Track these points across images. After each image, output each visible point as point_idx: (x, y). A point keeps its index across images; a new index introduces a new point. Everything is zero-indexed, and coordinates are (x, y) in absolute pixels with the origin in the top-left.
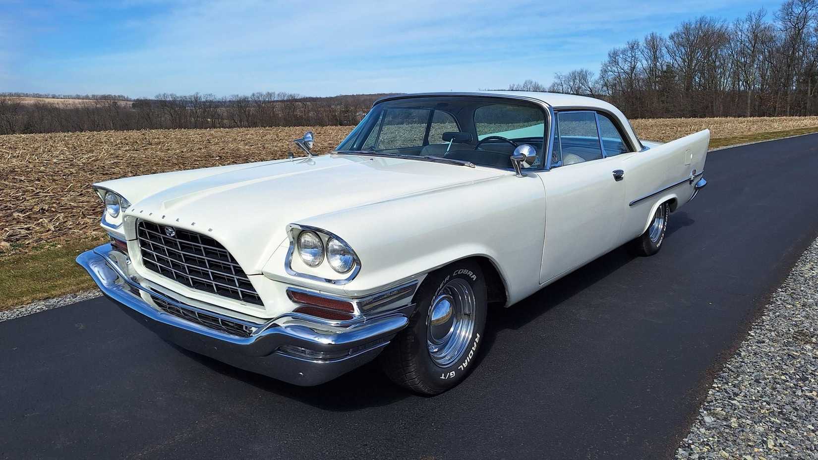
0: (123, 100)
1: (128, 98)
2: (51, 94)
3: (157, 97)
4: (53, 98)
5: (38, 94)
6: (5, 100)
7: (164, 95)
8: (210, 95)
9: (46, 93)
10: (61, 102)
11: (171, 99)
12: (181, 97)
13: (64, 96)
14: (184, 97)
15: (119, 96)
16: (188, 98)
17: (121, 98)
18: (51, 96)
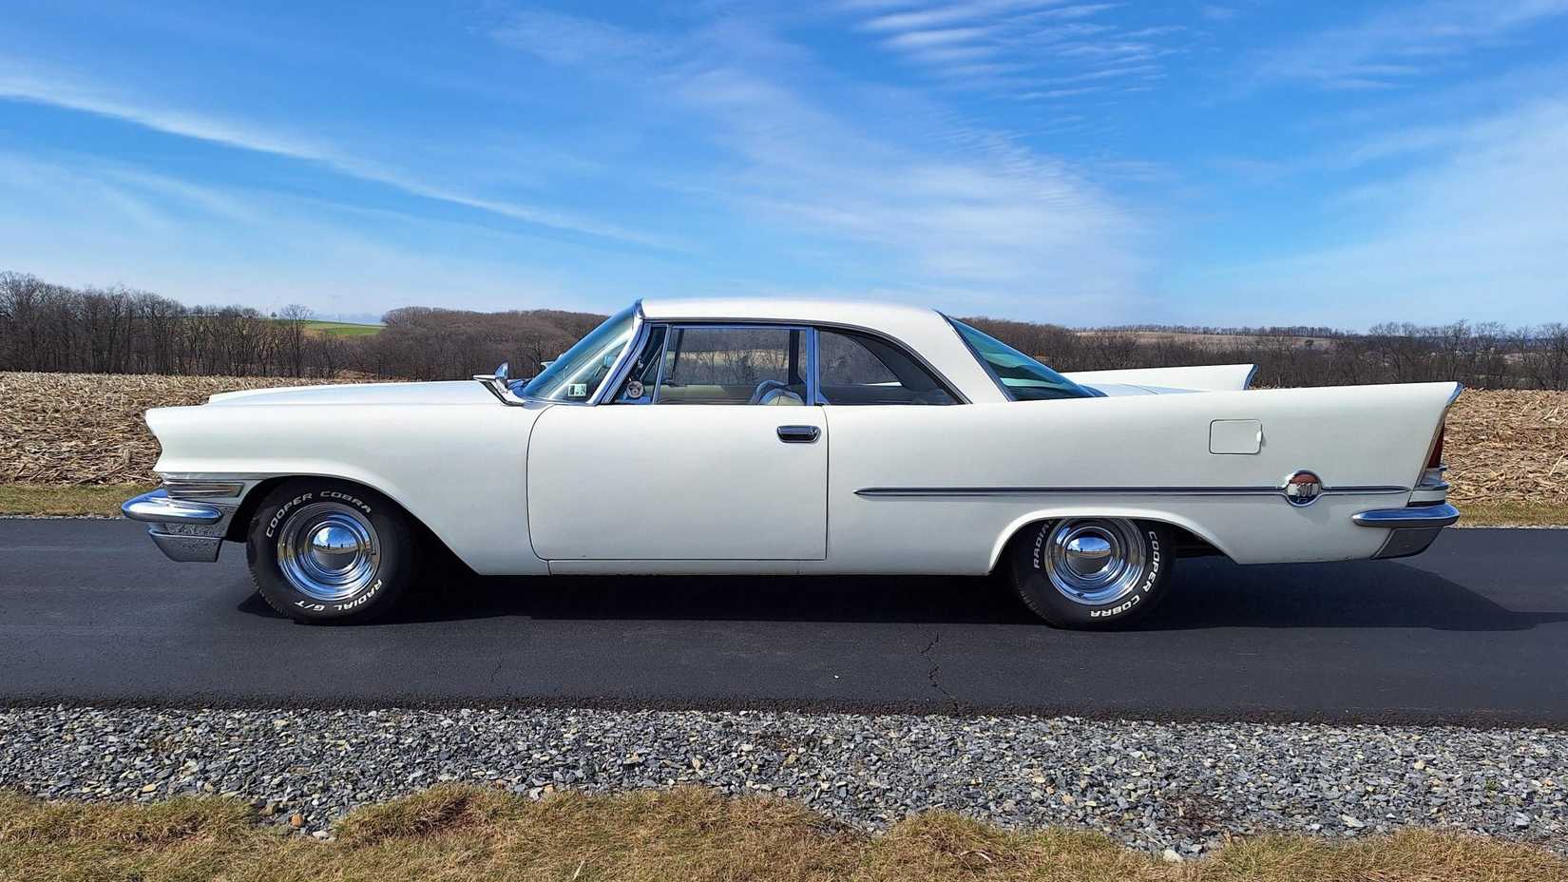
0: (1327, 337)
1: (1336, 333)
2: (1202, 326)
3: (1375, 329)
4: (1205, 333)
5: (1181, 327)
6: (1115, 337)
7: (1389, 326)
8: (1491, 325)
9: (1194, 326)
10: (1199, 340)
11: (1403, 335)
12: (1425, 330)
13: (1223, 330)
14: (1433, 329)
15: (1320, 330)
16: (1439, 332)
17: (1323, 333)
18: (1202, 331)
